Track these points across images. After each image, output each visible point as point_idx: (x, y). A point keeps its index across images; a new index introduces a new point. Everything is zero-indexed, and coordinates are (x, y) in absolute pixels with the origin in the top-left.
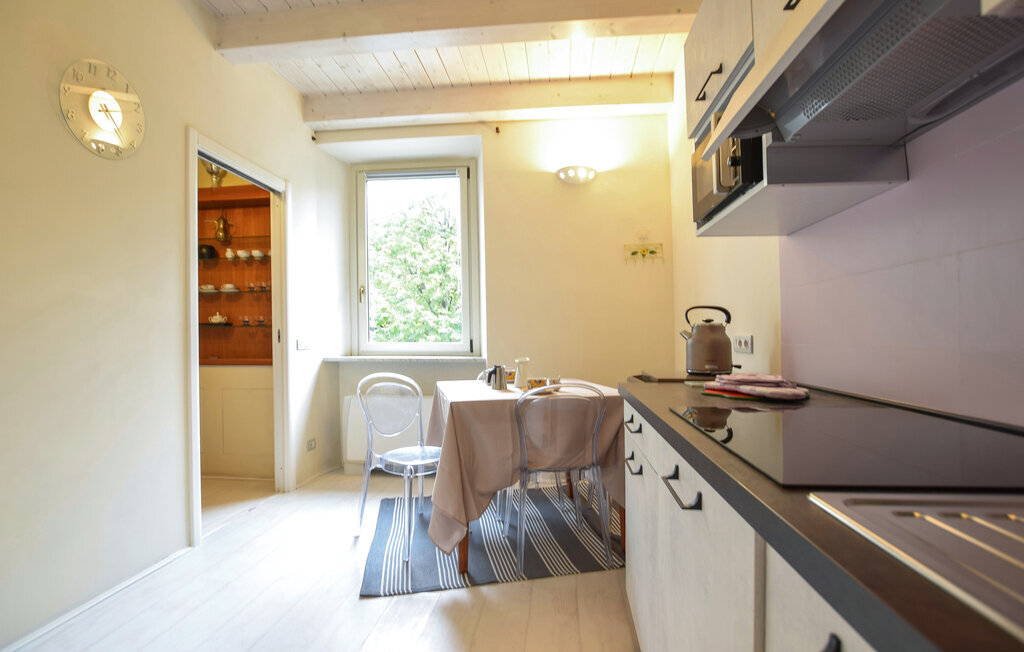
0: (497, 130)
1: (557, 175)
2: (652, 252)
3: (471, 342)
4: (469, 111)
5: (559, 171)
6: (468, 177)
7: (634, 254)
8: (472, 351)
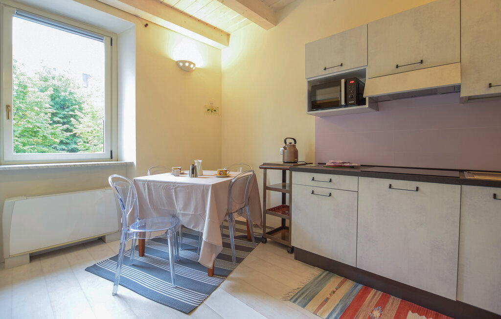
0: (146, 25)
1: (177, 63)
2: (215, 111)
3: (111, 151)
4: (137, 7)
5: (180, 61)
6: (111, 45)
7: (208, 110)
8: (112, 158)
